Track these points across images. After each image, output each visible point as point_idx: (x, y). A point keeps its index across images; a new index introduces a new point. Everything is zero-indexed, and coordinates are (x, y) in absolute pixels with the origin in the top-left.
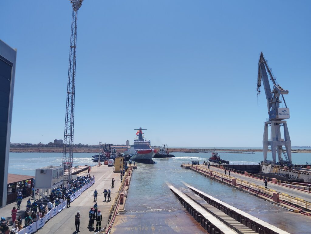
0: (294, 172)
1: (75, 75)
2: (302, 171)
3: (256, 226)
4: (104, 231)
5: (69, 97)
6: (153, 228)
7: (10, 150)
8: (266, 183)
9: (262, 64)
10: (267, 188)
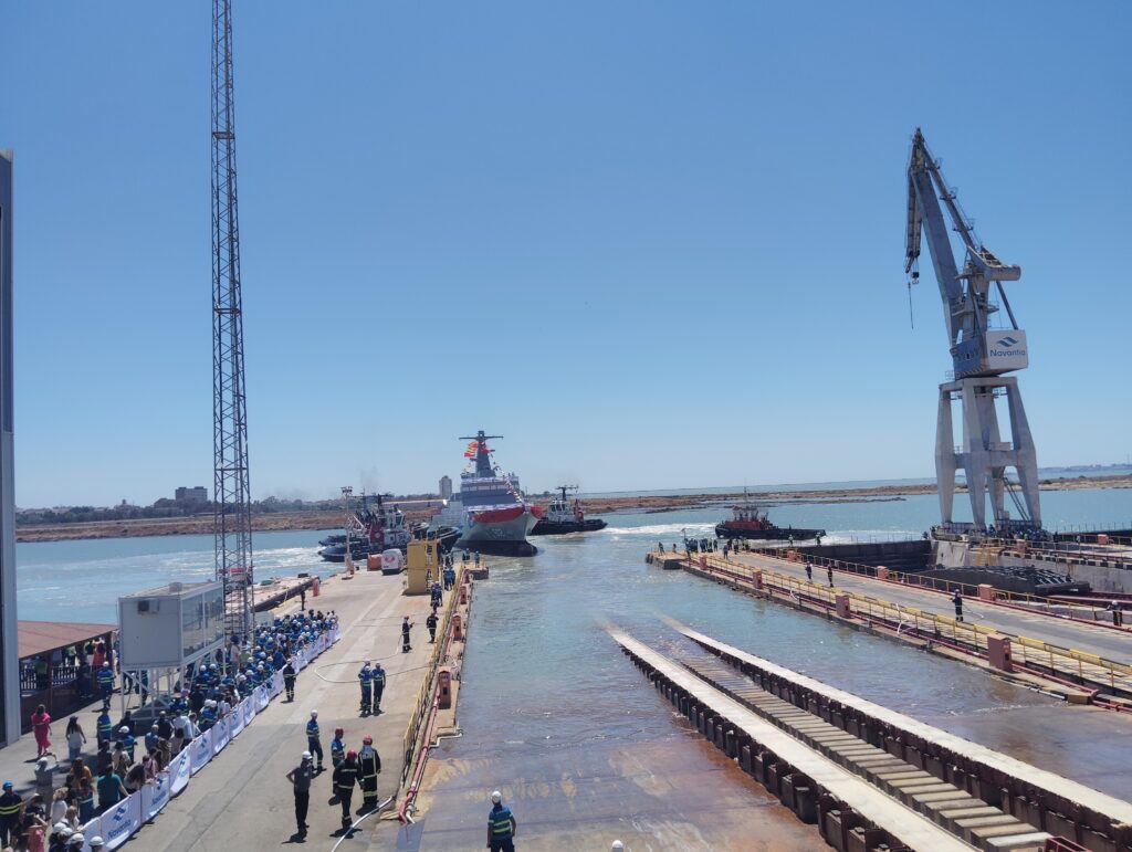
0: (1054, 560)
1: (237, 240)
2: (1081, 556)
3: (940, 761)
4: (391, 809)
5: (220, 327)
6: (569, 788)
7: (17, 533)
8: (958, 602)
9: (923, 175)
10: (965, 620)
